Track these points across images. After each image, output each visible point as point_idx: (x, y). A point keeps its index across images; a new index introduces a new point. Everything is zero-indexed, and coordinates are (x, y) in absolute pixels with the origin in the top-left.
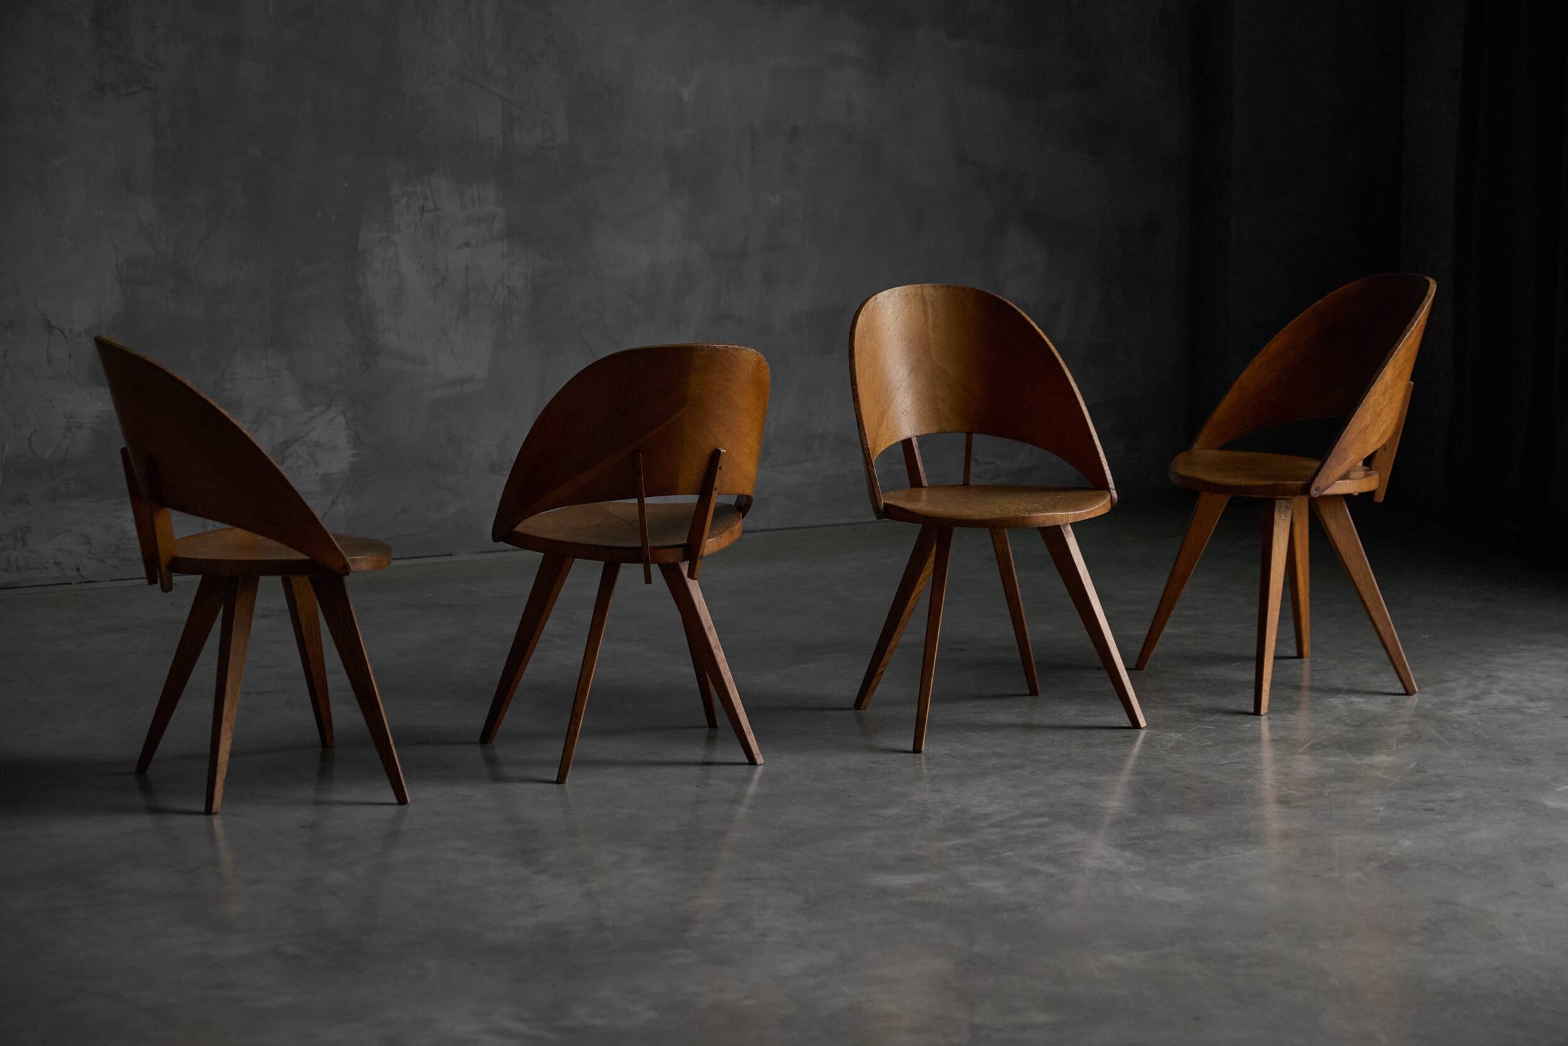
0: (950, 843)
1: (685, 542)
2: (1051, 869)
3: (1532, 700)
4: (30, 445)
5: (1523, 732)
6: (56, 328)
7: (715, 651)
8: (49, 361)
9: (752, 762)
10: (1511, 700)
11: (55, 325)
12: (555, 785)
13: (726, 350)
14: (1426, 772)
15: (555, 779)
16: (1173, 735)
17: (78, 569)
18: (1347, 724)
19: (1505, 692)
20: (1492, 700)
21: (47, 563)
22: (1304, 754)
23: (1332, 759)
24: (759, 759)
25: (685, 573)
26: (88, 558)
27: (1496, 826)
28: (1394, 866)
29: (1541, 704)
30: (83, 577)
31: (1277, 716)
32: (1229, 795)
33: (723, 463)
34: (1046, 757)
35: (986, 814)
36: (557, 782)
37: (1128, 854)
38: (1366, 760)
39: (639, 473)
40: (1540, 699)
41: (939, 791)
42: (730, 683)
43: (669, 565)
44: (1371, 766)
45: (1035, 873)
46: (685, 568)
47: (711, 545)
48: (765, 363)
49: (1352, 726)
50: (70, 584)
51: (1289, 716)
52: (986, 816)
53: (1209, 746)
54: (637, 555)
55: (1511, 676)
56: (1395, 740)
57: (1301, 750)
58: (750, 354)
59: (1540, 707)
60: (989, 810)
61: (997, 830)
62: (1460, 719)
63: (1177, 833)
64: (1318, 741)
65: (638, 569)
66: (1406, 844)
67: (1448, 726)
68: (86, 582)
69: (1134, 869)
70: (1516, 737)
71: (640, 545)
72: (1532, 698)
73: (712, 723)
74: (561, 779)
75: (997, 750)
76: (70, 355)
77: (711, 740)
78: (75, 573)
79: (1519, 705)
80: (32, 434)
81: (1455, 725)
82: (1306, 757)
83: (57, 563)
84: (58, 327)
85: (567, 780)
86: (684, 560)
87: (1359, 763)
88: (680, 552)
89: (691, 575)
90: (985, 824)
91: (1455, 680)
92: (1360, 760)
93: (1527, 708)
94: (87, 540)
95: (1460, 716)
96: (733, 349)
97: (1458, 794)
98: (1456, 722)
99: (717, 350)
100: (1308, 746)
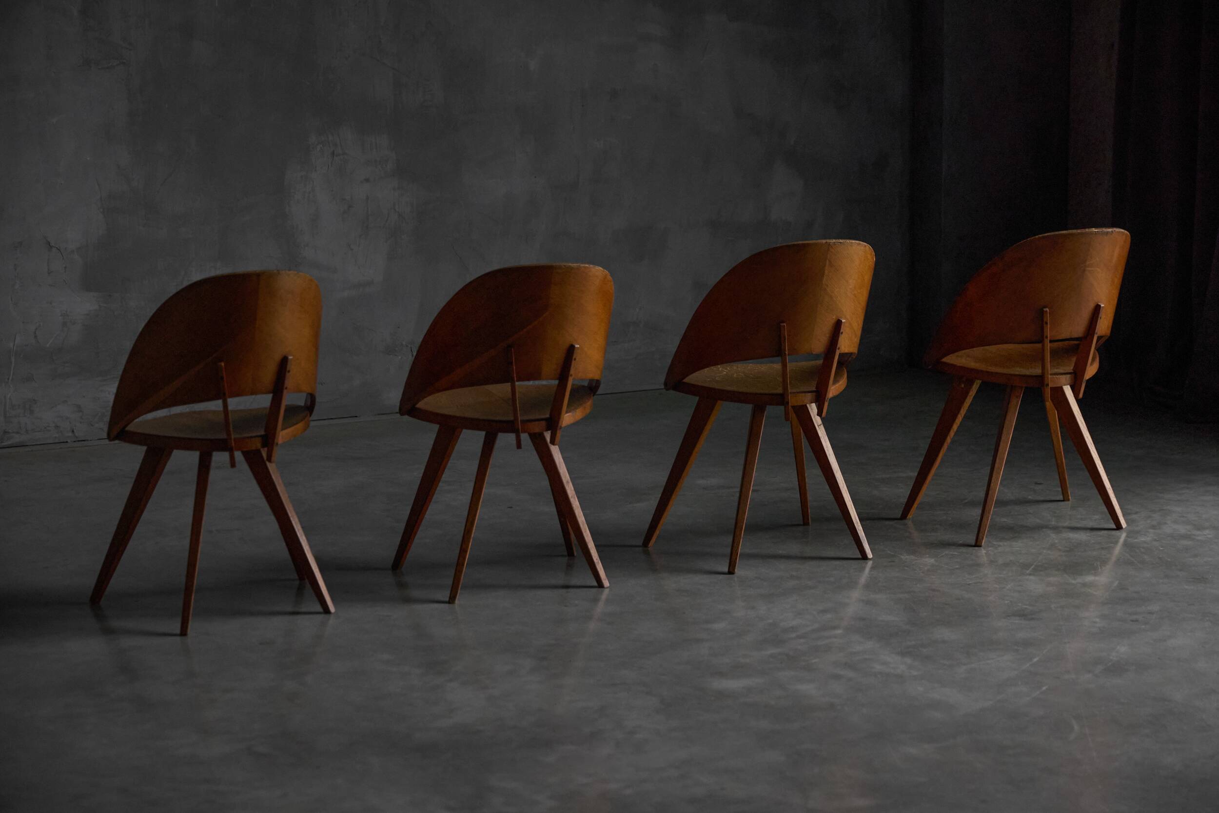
0: (769, 652)
1: (548, 416)
2: (850, 674)
3: (1199, 529)
4: (36, 337)
5: (1196, 556)
6: (55, 247)
7: (572, 500)
8: (50, 273)
9: (600, 585)
10: (1182, 529)
11: (53, 245)
12: (447, 605)
13: (578, 268)
14: (1128, 589)
15: (447, 599)
16: (927, 560)
17: (73, 431)
18: (1060, 550)
19: (1175, 522)
20: (1167, 529)
21: (48, 426)
22: (1030, 575)
23: (1052, 579)
24: (606, 583)
25: (548, 440)
26: (81, 423)
27: (1189, 634)
28: (1117, 668)
29: (1207, 532)
30: (77, 437)
31: (1005, 544)
32: (979, 610)
33: (577, 355)
34: (832, 579)
35: (792, 627)
36: (449, 602)
37: (908, 660)
38: (1080, 580)
39: (512, 363)
40: (1204, 528)
41: (753, 608)
42: (583, 525)
43: (535, 434)
44: (1084, 585)
45: (837, 677)
46: (548, 436)
47: (568, 418)
48: (609, 277)
49: (1064, 552)
50: (67, 442)
51: (1014, 543)
52: (793, 629)
53: (957, 569)
54: (510, 427)
55: (1179, 509)
56: (1099, 563)
57: (1028, 572)
58: (597, 272)
59: (1205, 535)
60: (795, 623)
61: (802, 641)
62: (1145, 545)
63: (944, 642)
64: (1040, 564)
65: (511, 437)
66: (1122, 650)
67: (1137, 551)
68: (79, 441)
69: (915, 673)
70: (1191, 559)
71: (512, 418)
72: (1200, 528)
73: (570, 554)
74: (452, 600)
75: (794, 574)
76: (65, 268)
77: (569, 567)
78: (70, 434)
79: (1189, 533)
80: (36, 329)
81: (1142, 550)
82: (1032, 577)
83: (57, 427)
84: (57, 247)
85: (457, 601)
86: (547, 430)
87: (1073, 582)
88: (543, 423)
89: (553, 442)
90: (794, 635)
91: (1136, 513)
92: (1075, 579)
93: (1195, 535)
94: (79, 409)
95: (1145, 542)
96: (584, 267)
97: (1155, 607)
98: (1143, 548)
99: (572, 268)
100: (1033, 569)
